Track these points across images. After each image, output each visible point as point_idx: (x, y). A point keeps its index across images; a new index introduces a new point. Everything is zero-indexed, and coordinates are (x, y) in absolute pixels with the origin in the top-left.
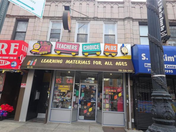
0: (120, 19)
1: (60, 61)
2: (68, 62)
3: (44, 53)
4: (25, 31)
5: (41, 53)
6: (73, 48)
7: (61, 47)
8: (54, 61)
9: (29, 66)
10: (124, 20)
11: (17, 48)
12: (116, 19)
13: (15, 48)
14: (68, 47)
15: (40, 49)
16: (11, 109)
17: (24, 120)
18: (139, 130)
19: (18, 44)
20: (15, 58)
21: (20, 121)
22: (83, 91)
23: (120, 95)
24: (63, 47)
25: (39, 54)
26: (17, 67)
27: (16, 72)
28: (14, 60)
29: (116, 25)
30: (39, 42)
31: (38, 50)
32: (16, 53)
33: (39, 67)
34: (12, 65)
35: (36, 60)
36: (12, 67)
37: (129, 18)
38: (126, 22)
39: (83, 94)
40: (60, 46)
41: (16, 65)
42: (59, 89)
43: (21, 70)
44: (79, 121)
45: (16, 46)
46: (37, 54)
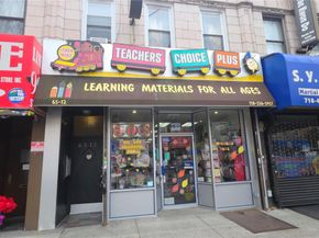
0: (231, 5)
1: (130, 88)
2: (145, 88)
3: (86, 69)
4: (22, 17)
5: (79, 69)
6: (152, 58)
7: (125, 55)
8: (114, 87)
9: (55, 99)
10: (237, 6)
11: (20, 54)
12: (223, 3)
13: (14, 54)
14: (142, 57)
15: (77, 59)
16: (10, 204)
17: (52, 226)
18: (283, 208)
19: (21, 45)
20: (18, 80)
21: (40, 228)
22: (166, 149)
23: (241, 150)
24: (130, 55)
25: (74, 71)
26: (25, 102)
27: (24, 114)
28: (14, 85)
29: (222, 17)
30: (71, 43)
31: (71, 61)
32: (19, 68)
33: (81, 101)
34: (12, 99)
35: (70, 86)
36: (10, 103)
37: (247, 3)
38: (242, 10)
39: (168, 156)
40: (123, 53)
41: (22, 98)
42: (123, 148)
43: (35, 109)
44: (165, 208)
45: (15, 49)
46: (69, 71)
